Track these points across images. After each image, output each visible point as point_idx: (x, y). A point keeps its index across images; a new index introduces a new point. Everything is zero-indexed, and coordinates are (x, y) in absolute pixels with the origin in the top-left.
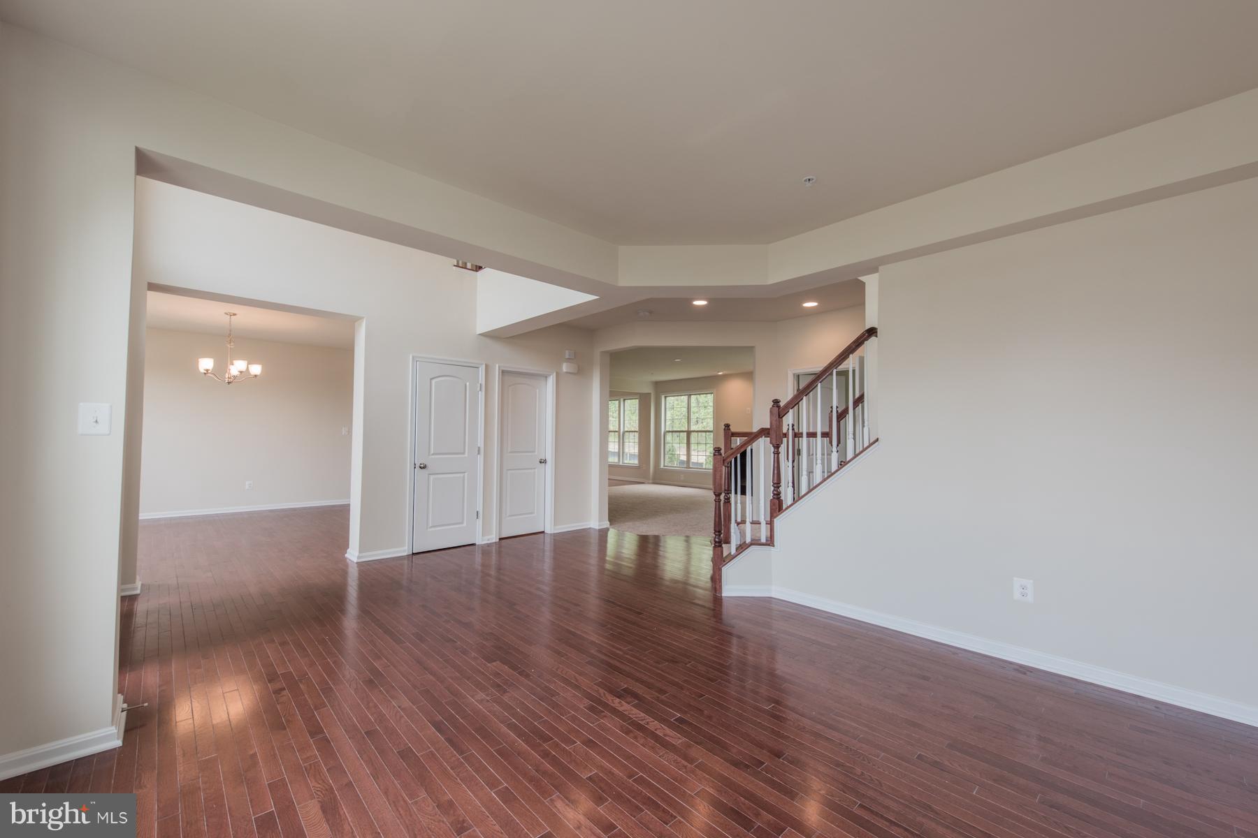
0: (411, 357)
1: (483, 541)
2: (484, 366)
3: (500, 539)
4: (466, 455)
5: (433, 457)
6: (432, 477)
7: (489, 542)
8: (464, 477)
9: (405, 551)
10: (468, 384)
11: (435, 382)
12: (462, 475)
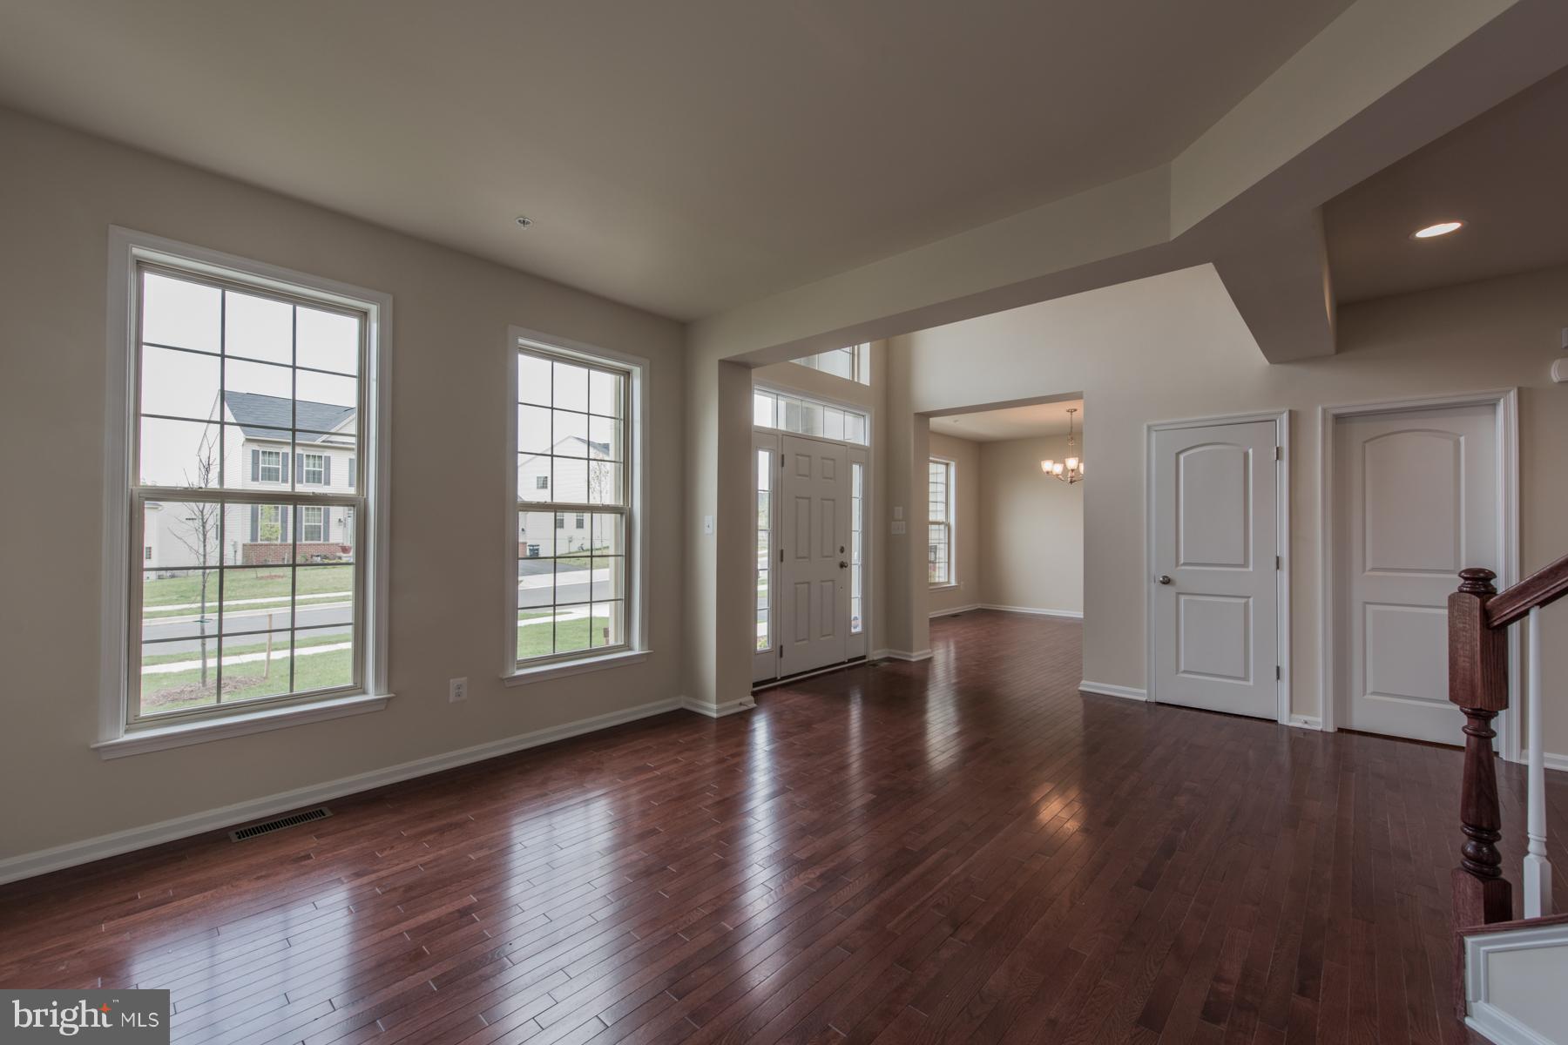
0: (1145, 427)
1: (1290, 721)
2: (1285, 417)
3: (1340, 730)
4: (1251, 569)
5: (1183, 568)
6: (1183, 598)
7: (1306, 726)
8: (1246, 605)
9: (1143, 695)
10: (1251, 451)
11: (1184, 458)
12: (1243, 601)
